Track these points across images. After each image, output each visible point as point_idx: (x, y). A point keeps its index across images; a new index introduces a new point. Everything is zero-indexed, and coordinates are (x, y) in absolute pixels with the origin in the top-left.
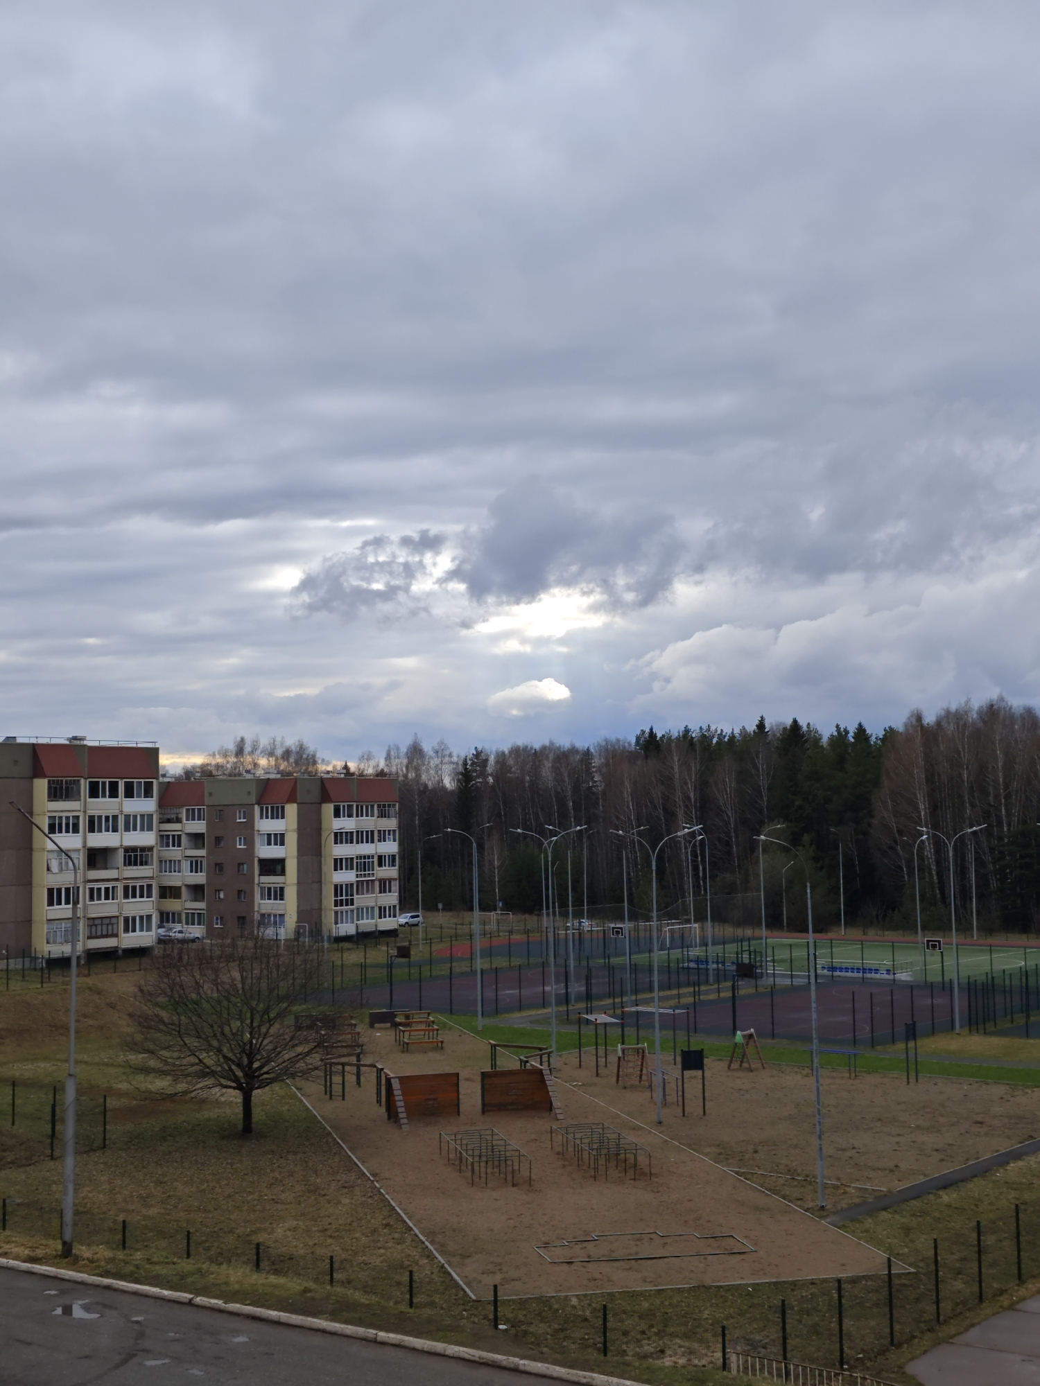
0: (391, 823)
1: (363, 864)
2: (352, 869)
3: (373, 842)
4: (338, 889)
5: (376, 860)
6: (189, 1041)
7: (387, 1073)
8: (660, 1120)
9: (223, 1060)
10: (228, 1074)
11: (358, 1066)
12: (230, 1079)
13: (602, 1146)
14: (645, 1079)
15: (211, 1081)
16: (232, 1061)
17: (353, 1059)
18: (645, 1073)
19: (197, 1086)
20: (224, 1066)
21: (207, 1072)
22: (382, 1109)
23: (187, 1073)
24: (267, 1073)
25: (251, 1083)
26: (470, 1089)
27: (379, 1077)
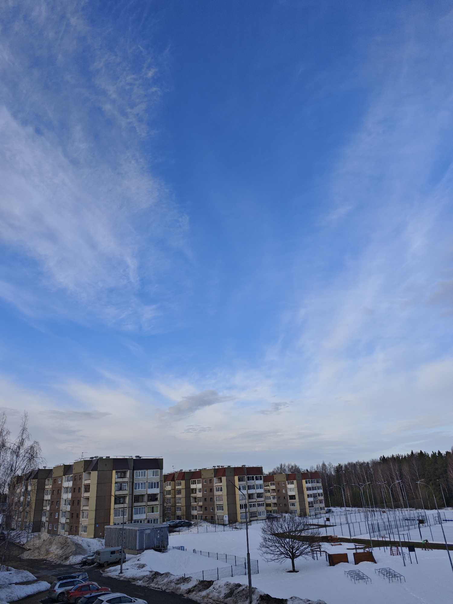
0: (320, 485)
1: (315, 496)
2: (312, 497)
3: (316, 490)
4: (309, 503)
5: (317, 495)
6: (277, 544)
7: (328, 553)
8: (405, 566)
9: (285, 550)
10: (287, 554)
11: (320, 551)
12: (287, 555)
13: (390, 574)
14: (399, 554)
15: (283, 556)
16: (288, 550)
17: (319, 549)
18: (398, 552)
19: (280, 557)
20: (286, 551)
21: (282, 553)
22: (328, 563)
23: (277, 553)
24: (297, 554)
25: (293, 557)
26: (351, 558)
27: (326, 555)
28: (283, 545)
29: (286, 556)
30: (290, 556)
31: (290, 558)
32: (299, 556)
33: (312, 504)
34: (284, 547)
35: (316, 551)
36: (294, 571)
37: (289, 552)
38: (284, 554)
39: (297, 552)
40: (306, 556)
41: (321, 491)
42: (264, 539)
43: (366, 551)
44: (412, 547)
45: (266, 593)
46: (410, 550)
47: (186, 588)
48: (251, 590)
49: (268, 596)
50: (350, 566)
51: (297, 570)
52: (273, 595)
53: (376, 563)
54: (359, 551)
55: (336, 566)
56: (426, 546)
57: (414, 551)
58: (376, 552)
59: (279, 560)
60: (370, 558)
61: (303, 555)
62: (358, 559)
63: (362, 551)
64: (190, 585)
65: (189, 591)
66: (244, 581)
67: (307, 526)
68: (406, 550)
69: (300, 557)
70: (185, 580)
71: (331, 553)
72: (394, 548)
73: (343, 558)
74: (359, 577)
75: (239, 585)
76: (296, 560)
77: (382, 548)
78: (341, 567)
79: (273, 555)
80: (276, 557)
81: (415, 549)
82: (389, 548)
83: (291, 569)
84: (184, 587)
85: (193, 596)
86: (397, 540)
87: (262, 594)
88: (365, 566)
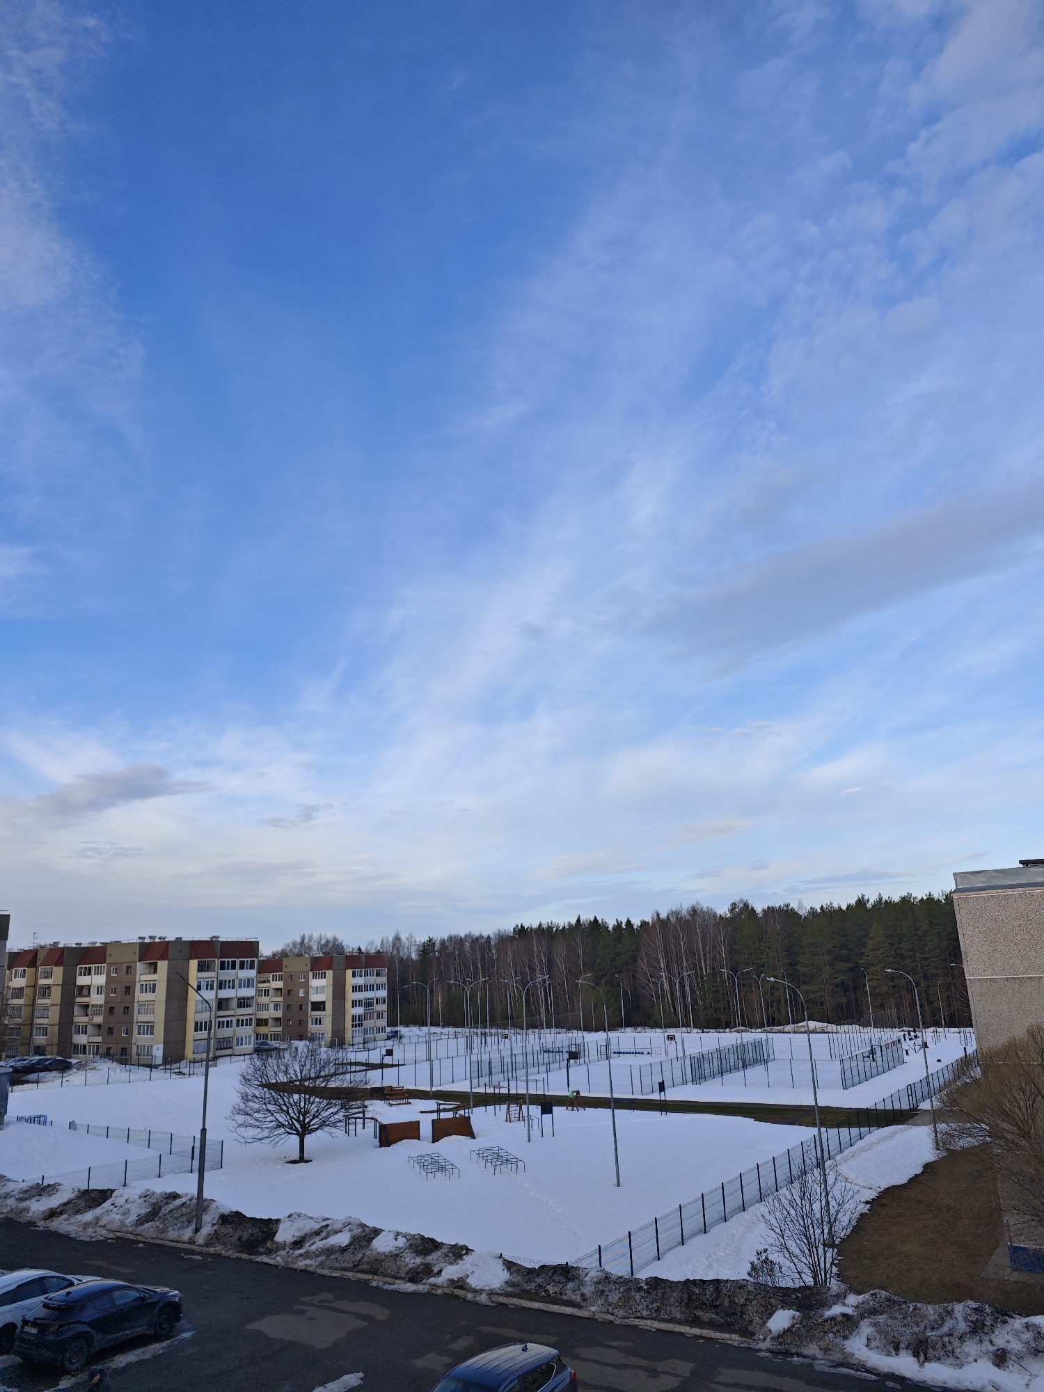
0: (383, 980)
1: (369, 1003)
2: (362, 1006)
3: (373, 990)
4: (354, 1018)
5: (375, 1001)
6: (270, 1107)
7: (379, 1122)
8: (529, 1141)
9: (289, 1118)
10: (292, 1126)
11: (364, 1118)
12: (292, 1129)
13: (498, 1159)
14: (521, 1118)
15: (282, 1130)
16: (294, 1118)
17: (361, 1115)
18: (521, 1115)
19: (274, 1134)
20: (290, 1121)
21: (280, 1125)
22: (377, 1142)
23: (268, 1126)
24: (313, 1125)
25: (304, 1131)
26: (426, 1130)
27: (375, 1125)
28: (284, 1108)
29: (288, 1130)
30: (297, 1130)
31: (298, 1134)
32: (317, 1129)
33: (359, 1021)
34: (288, 1113)
35: (356, 1118)
36: (302, 1160)
37: (294, 1122)
38: (283, 1126)
39: (312, 1123)
40: (333, 1130)
41: (383, 993)
42: (243, 1098)
43: (458, 1116)
44: (547, 1104)
45: (235, 1209)
46: (543, 1113)
47: (43, 1209)
48: (201, 1205)
49: (238, 1214)
50: (422, 1146)
51: (309, 1159)
52: (249, 1213)
53: (474, 1137)
54: (444, 1115)
55: (394, 1147)
56: (577, 1102)
57: (550, 1112)
58: (479, 1117)
59: (272, 1139)
60: (464, 1128)
61: (326, 1128)
62: (441, 1130)
63: (450, 1115)
64: (54, 1202)
65: (52, 1214)
66: (186, 1186)
67: (343, 1067)
68: (535, 1110)
69: (319, 1132)
70: (42, 1190)
71: (385, 1121)
72: (514, 1108)
73: (410, 1131)
74: (438, 1166)
75: (175, 1196)
76: (308, 1139)
77: (490, 1108)
78: (405, 1148)
79: (259, 1130)
80: (266, 1133)
81: (555, 1109)
82: (504, 1107)
83: (297, 1157)
84: (38, 1207)
85: (61, 1225)
86: (522, 1091)
87: (226, 1211)
88: (453, 1145)
